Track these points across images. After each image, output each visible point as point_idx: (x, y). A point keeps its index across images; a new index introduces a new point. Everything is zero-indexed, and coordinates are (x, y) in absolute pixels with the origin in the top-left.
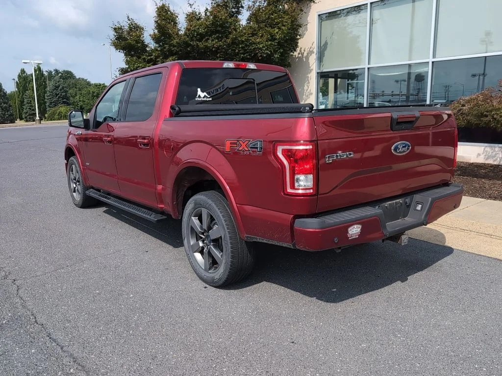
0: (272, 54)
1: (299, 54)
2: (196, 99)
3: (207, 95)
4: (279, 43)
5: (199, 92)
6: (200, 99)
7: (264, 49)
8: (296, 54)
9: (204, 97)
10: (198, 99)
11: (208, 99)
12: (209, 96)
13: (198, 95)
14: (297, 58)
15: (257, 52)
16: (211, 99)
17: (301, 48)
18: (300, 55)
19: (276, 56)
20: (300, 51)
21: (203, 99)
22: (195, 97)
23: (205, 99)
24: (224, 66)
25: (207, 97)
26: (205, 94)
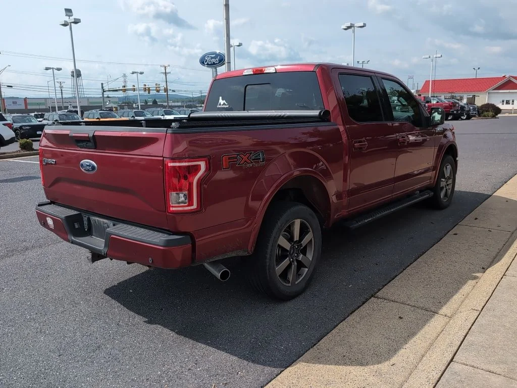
3: (225, 103)
5: (221, 100)
6: (220, 107)
13: (219, 103)
16: (228, 106)
21: (222, 106)
24: (244, 74)
25: (225, 105)
26: (224, 101)
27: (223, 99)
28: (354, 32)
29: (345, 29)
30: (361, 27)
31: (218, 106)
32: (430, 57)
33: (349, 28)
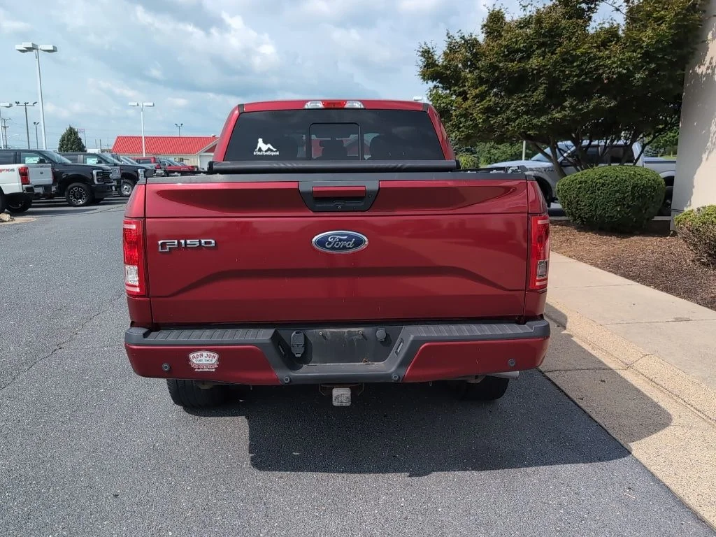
0: (630, 74)
1: (708, 68)
2: (255, 153)
3: (271, 147)
4: (646, 55)
5: (261, 143)
6: (261, 153)
7: (615, 66)
8: (701, 70)
9: (266, 151)
10: (259, 153)
11: (272, 154)
12: (274, 150)
13: (258, 148)
14: (704, 76)
15: (601, 71)
16: (278, 153)
17: (712, 58)
18: (709, 71)
19: (638, 76)
20: (711, 63)
21: (265, 154)
22: (254, 151)
23: (269, 153)
24: (306, 107)
25: (272, 151)
26: (269, 146)
27: (265, 142)
28: (37, 57)
29: (23, 51)
30: (49, 51)
31: (256, 153)
32: (138, 105)
33: (29, 49)
